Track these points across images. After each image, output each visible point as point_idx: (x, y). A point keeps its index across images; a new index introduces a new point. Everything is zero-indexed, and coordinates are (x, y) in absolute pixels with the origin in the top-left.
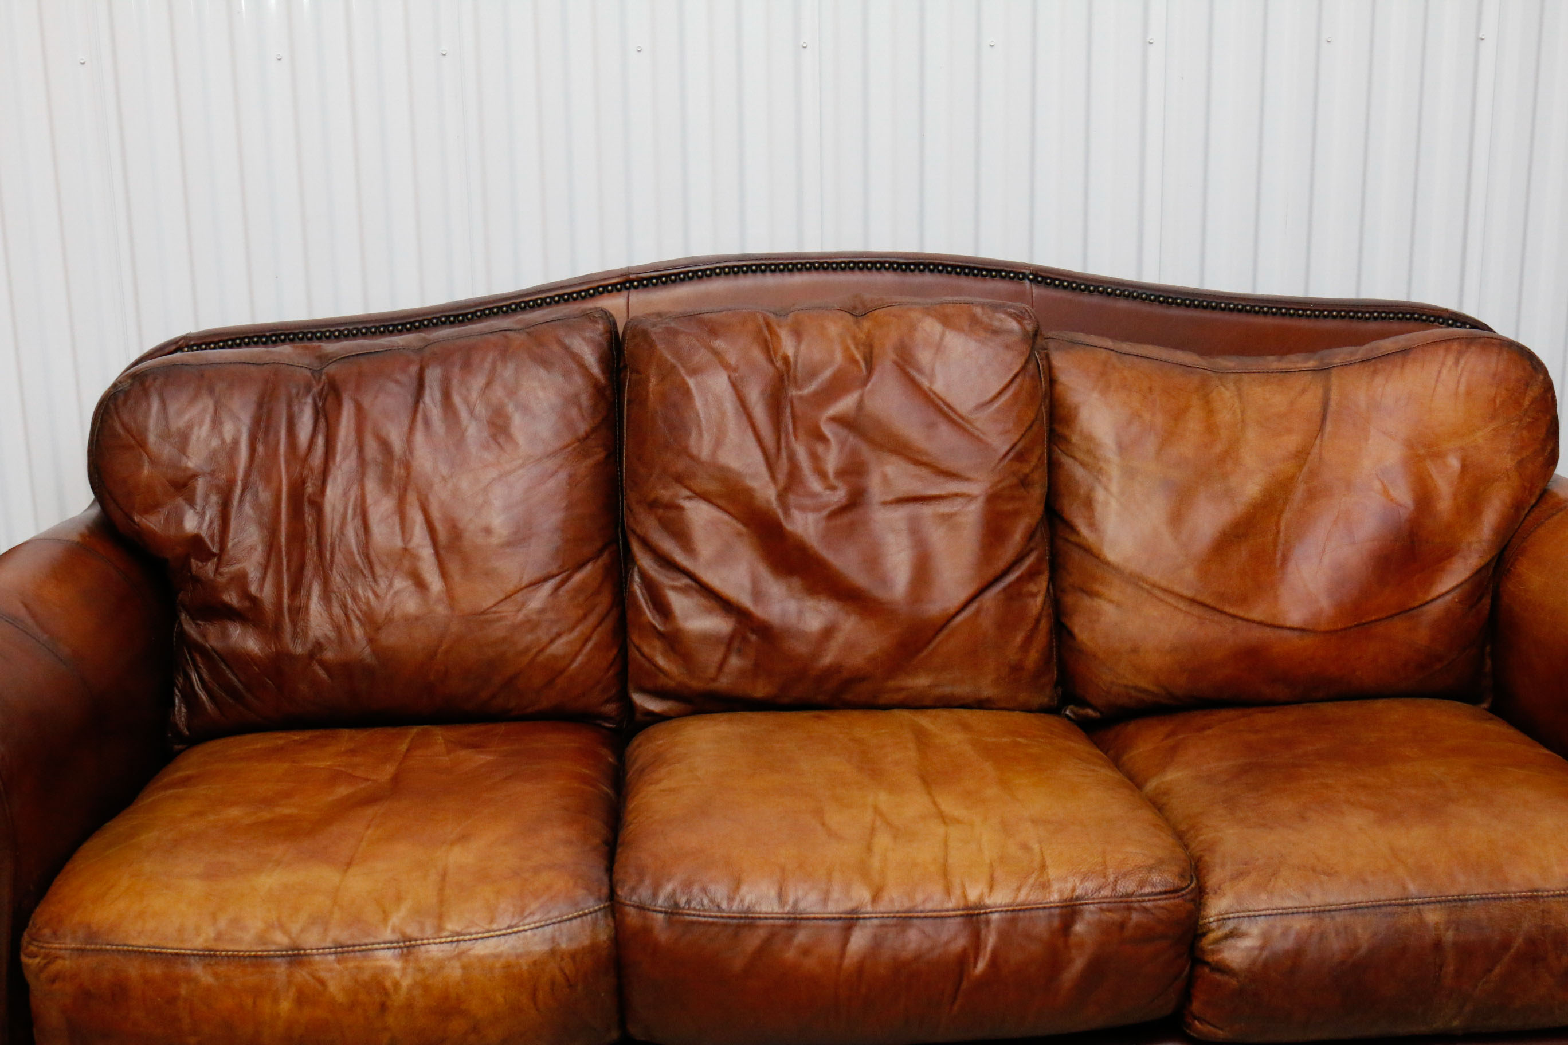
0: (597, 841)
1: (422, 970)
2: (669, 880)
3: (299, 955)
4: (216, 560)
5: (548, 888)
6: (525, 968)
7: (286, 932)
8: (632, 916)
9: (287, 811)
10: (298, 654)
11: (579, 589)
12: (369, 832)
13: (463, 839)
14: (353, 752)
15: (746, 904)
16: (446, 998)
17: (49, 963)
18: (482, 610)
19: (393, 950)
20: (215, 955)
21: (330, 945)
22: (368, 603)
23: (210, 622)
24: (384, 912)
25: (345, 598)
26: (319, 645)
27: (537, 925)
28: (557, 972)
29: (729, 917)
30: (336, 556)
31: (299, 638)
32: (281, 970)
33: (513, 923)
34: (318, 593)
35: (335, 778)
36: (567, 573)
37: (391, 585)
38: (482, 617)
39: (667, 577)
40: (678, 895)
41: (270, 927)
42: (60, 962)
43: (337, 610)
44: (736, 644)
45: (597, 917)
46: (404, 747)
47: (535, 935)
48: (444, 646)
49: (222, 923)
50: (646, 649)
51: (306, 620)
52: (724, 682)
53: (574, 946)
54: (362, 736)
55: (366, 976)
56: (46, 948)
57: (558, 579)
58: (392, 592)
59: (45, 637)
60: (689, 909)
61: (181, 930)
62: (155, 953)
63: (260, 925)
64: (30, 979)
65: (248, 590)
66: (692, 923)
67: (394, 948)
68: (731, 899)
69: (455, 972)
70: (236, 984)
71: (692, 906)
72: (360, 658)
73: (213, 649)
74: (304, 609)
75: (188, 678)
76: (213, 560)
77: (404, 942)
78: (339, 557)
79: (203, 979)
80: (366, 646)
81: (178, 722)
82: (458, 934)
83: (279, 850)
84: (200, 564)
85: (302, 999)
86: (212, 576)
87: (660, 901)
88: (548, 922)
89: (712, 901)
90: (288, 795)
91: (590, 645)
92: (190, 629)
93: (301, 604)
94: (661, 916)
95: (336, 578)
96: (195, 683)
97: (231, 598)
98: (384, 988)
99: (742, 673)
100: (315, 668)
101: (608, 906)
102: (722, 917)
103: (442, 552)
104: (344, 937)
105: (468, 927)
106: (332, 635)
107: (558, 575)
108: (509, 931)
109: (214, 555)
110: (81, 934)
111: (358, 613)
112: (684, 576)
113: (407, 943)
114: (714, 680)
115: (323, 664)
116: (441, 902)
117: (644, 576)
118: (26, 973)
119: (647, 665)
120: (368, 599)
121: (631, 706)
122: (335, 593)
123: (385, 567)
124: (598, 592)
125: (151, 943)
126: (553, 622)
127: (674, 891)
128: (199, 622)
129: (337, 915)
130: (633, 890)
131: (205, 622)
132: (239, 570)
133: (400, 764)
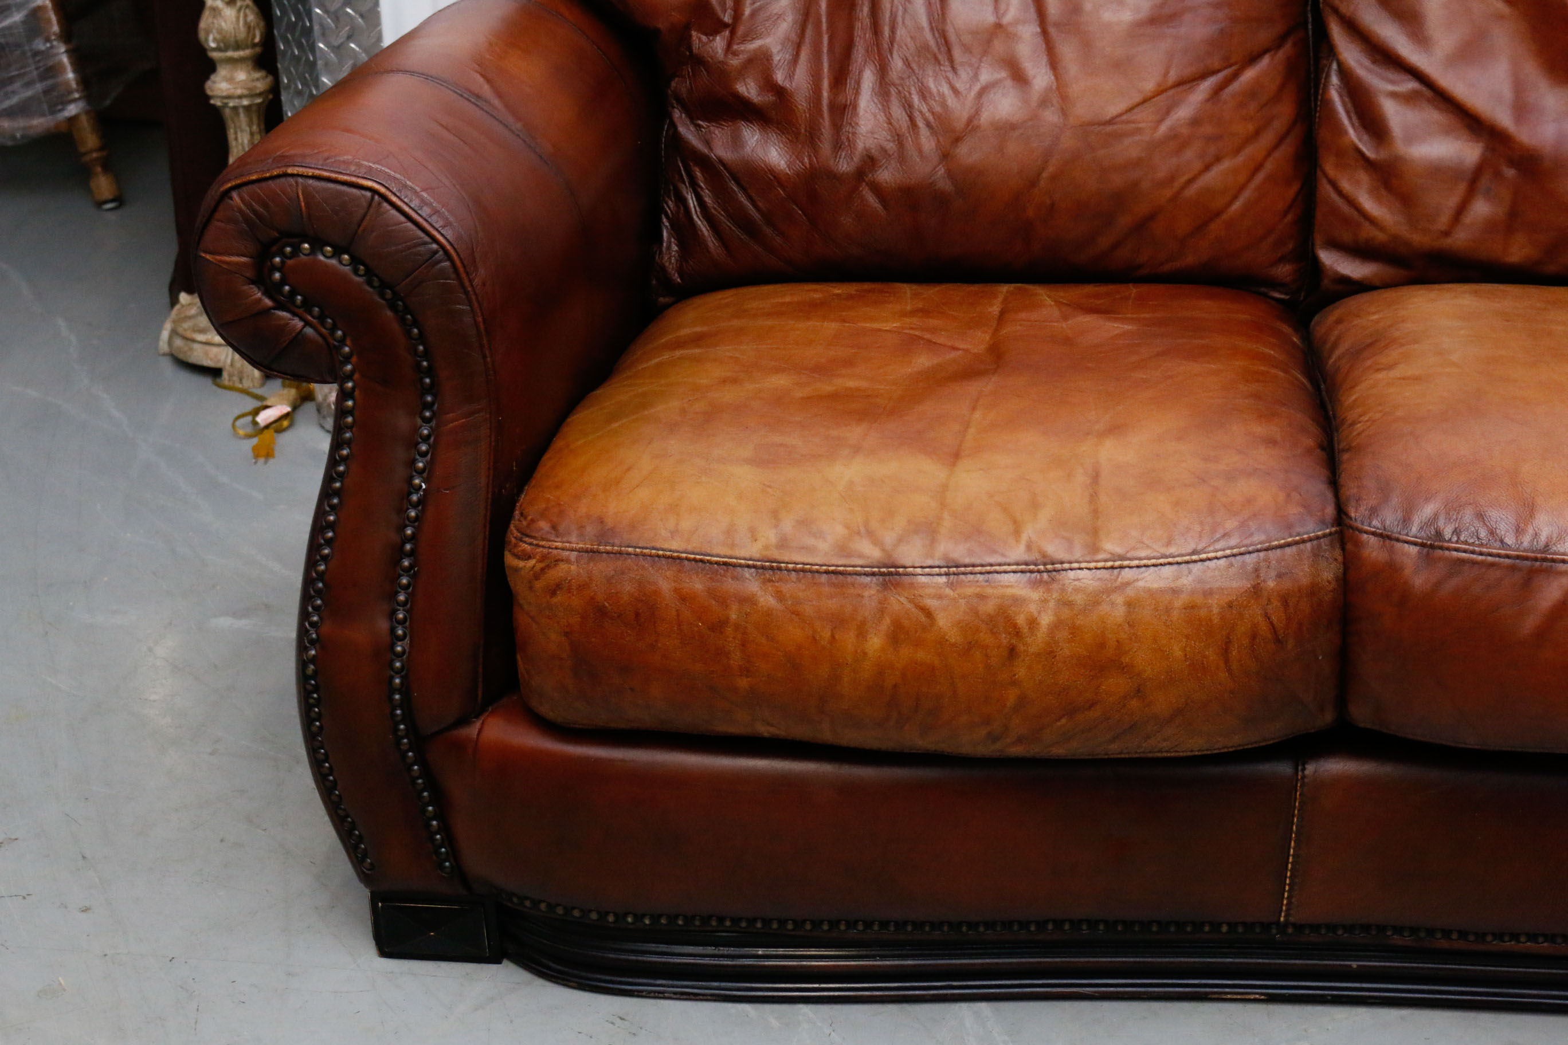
0: (1309, 442)
1: (1070, 604)
2: (1427, 500)
3: (898, 574)
4: (727, 33)
5: (1249, 501)
6: (1215, 610)
7: (876, 542)
8: (1372, 549)
9: (851, 384)
10: (842, 172)
11: (1252, 93)
12: (977, 415)
13: (1116, 429)
14: (925, 312)
15: (1543, 539)
16: (1102, 645)
17: (548, 567)
18: (1108, 118)
19: (1028, 574)
20: (779, 569)
21: (942, 563)
22: (944, 104)
23: (717, 123)
24: (1015, 522)
25: (910, 94)
26: (870, 162)
27: (1235, 551)
28: (1260, 619)
29: (1518, 557)
30: (898, 33)
31: (843, 150)
32: (870, 591)
33: (1200, 547)
34: (871, 85)
35: (909, 344)
36: (1234, 68)
37: (976, 77)
38: (1109, 128)
39: (1383, 79)
40: (1441, 523)
41: (854, 533)
42: (563, 566)
43: (898, 112)
44: (1485, 181)
45: (1319, 547)
46: (995, 309)
47: (1231, 565)
48: (1051, 169)
49: (788, 525)
50: (1346, 185)
51: (855, 125)
52: (1461, 239)
53: (1287, 584)
54: (932, 292)
55: (989, 607)
56: (543, 547)
57: (1220, 76)
58: (977, 87)
59: (519, 125)
60: (1457, 542)
61: (730, 531)
62: (695, 560)
63: (840, 530)
64: (518, 586)
65: (771, 76)
66: (1462, 562)
67: (1031, 572)
68: (1519, 531)
69: (1115, 610)
70: (808, 610)
71: (1462, 538)
72: (930, 181)
73: (721, 161)
74: (851, 107)
75: (682, 201)
76: (723, 33)
77: (1045, 564)
78: (901, 33)
79: (762, 599)
80: (939, 164)
81: (667, 264)
82: (1122, 558)
83: (854, 432)
84: (704, 38)
85: (898, 634)
86: (722, 56)
87: (1414, 529)
88: (1251, 549)
89: (1492, 532)
90: (849, 362)
91: (1260, 177)
92: (687, 132)
93: (846, 101)
94: (1413, 550)
95: (897, 64)
96: (693, 210)
97: (749, 89)
98: (1015, 626)
99: (1490, 226)
100: (864, 192)
101: (1336, 532)
102: (1508, 556)
103: (1052, 31)
104: (960, 552)
105: (1134, 548)
106: (890, 146)
107: (1219, 71)
108: (1194, 557)
109: (726, 26)
110: (590, 530)
111: (928, 114)
112: (1410, 77)
113: (1049, 567)
114: (1447, 234)
115: (876, 189)
116: (1095, 513)
117: (1346, 75)
118: (512, 581)
119: (1346, 209)
120: (942, 96)
121: (1316, 266)
122: (894, 85)
123: (967, 49)
124: (1276, 98)
125: (690, 548)
126: (1210, 139)
127: (1436, 517)
128: (701, 123)
129: (948, 522)
130: (1374, 511)
131: (709, 122)
132: (760, 47)
133: (996, 330)
